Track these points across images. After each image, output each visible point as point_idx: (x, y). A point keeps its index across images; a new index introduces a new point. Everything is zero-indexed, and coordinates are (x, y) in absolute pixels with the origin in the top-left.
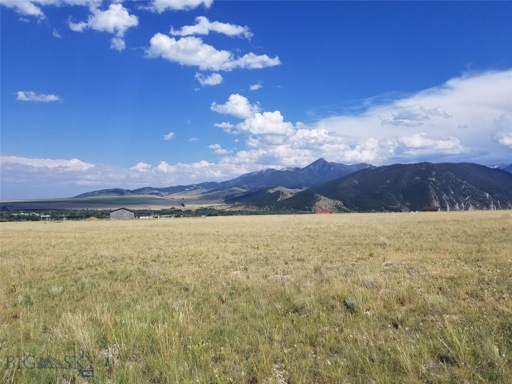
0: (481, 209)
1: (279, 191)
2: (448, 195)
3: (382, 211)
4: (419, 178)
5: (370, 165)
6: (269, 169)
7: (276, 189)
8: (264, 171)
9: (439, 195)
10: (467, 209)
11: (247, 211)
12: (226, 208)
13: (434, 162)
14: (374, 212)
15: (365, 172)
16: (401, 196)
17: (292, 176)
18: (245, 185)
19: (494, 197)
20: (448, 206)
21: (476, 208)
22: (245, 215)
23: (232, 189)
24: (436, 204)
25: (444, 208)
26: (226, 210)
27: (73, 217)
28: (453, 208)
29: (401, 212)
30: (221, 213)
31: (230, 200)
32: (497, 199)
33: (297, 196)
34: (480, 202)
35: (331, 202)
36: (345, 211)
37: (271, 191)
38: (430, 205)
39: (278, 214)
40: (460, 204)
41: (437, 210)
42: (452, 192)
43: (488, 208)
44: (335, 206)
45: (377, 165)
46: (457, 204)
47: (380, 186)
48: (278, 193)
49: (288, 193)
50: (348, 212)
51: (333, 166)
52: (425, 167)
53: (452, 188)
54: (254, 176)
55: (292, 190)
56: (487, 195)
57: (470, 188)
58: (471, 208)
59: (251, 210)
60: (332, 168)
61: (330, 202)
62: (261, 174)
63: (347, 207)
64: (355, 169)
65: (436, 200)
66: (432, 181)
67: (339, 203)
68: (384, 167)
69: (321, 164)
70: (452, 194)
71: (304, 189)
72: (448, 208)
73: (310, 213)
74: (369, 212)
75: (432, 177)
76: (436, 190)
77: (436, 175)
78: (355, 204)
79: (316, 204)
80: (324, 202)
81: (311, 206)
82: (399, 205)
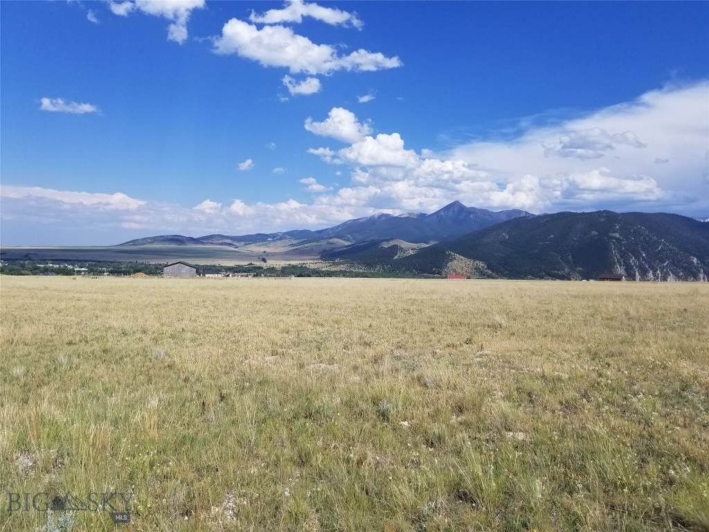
0: (686, 279)
1: (397, 245)
2: (637, 258)
3: (542, 278)
4: (596, 233)
5: (526, 212)
6: (383, 215)
7: (392, 243)
8: (376, 217)
9: (623, 255)
10: (664, 279)
11: (352, 271)
12: (323, 266)
13: (618, 211)
14: (530, 279)
15: (518, 223)
16: (570, 257)
17: (415, 225)
18: (349, 236)
19: (704, 263)
20: (637, 273)
21: (679, 278)
22: (349, 276)
23: (331, 240)
24: (620, 270)
25: (631, 277)
26: (323, 269)
27: (116, 272)
28: (644, 277)
29: (570, 280)
30: (316, 272)
31: (328, 255)
33: (422, 254)
34: (685, 269)
35: (470, 262)
36: (489, 277)
37: (386, 245)
38: (611, 272)
39: (395, 277)
40: (655, 271)
41: (619, 279)
42: (644, 255)
43: (696, 278)
44: (476, 269)
45: (537, 213)
46: (651, 272)
47: (540, 243)
48: (395, 249)
49: (409, 248)
50: (493, 278)
51: (472, 213)
52: (604, 217)
53: (643, 249)
54: (363, 224)
55: (414, 245)
56: (695, 260)
57: (671, 250)
58: (671, 277)
59: (357, 270)
60: (472, 216)
61: (468, 263)
62: (371, 221)
63: (493, 271)
64: (504, 218)
65: (620, 265)
66: (615, 238)
67: (481, 264)
68: (546, 216)
69: (456, 209)
70: (643, 257)
71: (432, 243)
72: (638, 277)
73: (439, 278)
74: (523, 279)
75: (614, 232)
76: (620, 251)
77: (621, 229)
78: (504, 267)
79: (448, 264)
80: (460, 262)
81: (441, 268)
82: (567, 270)
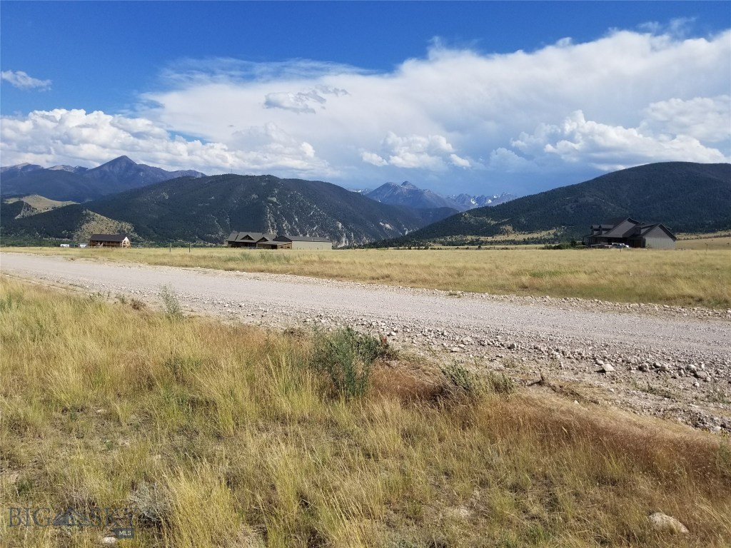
2: (290, 223)
3: (193, 242)
4: (256, 197)
9: (277, 218)
15: (181, 182)
16: (228, 221)
19: (347, 228)
32: (351, 230)
34: (331, 233)
42: (297, 219)
43: (339, 241)
47: (200, 205)
49: (48, 207)
51: (143, 171)
52: (265, 181)
53: (297, 213)
56: (340, 225)
57: (320, 215)
60: (141, 174)
61: (110, 225)
65: (273, 229)
66: (272, 202)
67: (127, 227)
69: (124, 165)
70: (295, 221)
75: (272, 197)
76: (275, 214)
77: (280, 193)
78: (154, 230)
79: (84, 227)
80: (99, 223)
